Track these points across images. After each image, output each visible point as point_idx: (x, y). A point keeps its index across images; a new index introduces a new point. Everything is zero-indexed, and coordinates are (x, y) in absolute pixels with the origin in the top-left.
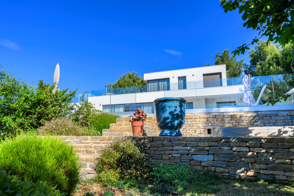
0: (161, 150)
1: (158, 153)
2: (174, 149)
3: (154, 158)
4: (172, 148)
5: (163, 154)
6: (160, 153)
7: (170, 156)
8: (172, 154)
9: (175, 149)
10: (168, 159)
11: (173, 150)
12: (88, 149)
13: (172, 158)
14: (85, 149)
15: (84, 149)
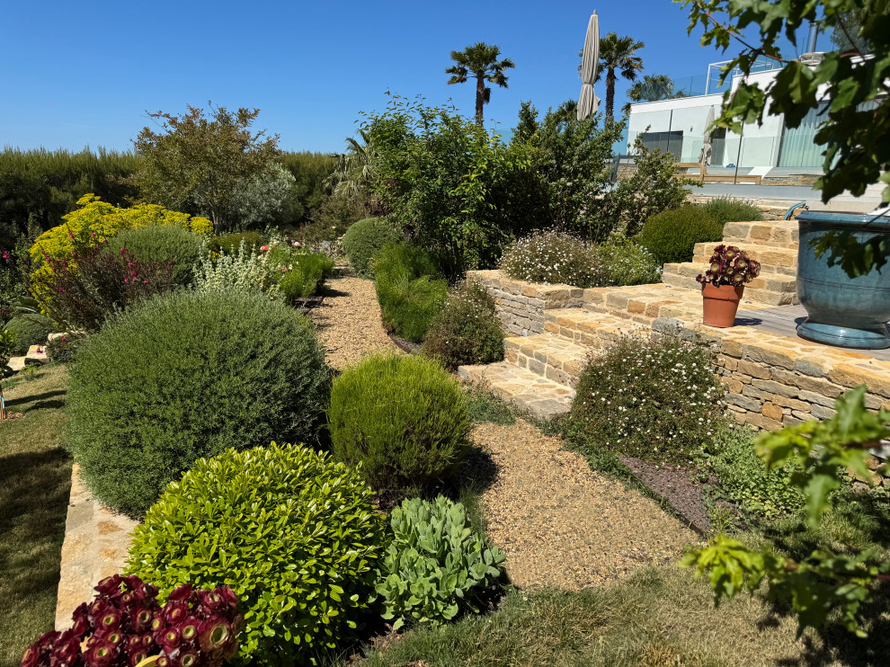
0: (762, 387)
1: (752, 394)
2: (801, 396)
3: (740, 403)
4: (794, 391)
5: (766, 401)
6: (758, 395)
7: (787, 411)
8: (792, 410)
9: (805, 398)
10: (777, 419)
11: (797, 398)
12: (586, 334)
13: (789, 420)
14: (580, 332)
15: (578, 331)
